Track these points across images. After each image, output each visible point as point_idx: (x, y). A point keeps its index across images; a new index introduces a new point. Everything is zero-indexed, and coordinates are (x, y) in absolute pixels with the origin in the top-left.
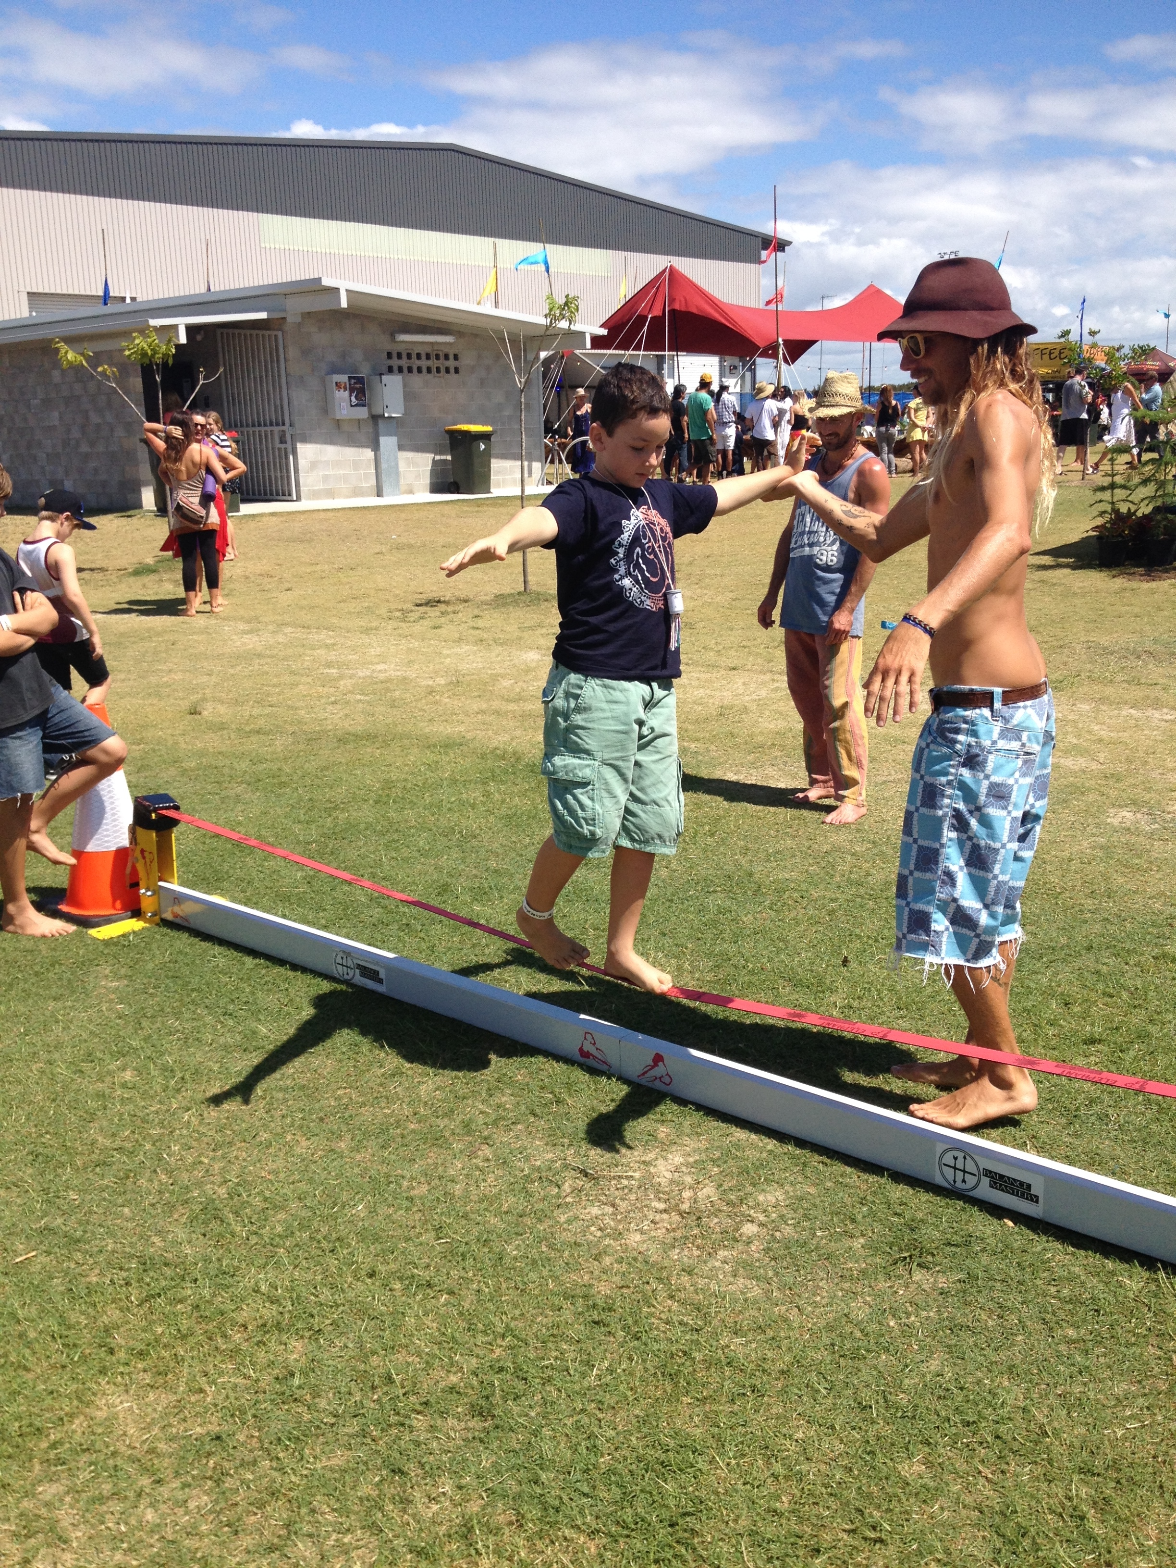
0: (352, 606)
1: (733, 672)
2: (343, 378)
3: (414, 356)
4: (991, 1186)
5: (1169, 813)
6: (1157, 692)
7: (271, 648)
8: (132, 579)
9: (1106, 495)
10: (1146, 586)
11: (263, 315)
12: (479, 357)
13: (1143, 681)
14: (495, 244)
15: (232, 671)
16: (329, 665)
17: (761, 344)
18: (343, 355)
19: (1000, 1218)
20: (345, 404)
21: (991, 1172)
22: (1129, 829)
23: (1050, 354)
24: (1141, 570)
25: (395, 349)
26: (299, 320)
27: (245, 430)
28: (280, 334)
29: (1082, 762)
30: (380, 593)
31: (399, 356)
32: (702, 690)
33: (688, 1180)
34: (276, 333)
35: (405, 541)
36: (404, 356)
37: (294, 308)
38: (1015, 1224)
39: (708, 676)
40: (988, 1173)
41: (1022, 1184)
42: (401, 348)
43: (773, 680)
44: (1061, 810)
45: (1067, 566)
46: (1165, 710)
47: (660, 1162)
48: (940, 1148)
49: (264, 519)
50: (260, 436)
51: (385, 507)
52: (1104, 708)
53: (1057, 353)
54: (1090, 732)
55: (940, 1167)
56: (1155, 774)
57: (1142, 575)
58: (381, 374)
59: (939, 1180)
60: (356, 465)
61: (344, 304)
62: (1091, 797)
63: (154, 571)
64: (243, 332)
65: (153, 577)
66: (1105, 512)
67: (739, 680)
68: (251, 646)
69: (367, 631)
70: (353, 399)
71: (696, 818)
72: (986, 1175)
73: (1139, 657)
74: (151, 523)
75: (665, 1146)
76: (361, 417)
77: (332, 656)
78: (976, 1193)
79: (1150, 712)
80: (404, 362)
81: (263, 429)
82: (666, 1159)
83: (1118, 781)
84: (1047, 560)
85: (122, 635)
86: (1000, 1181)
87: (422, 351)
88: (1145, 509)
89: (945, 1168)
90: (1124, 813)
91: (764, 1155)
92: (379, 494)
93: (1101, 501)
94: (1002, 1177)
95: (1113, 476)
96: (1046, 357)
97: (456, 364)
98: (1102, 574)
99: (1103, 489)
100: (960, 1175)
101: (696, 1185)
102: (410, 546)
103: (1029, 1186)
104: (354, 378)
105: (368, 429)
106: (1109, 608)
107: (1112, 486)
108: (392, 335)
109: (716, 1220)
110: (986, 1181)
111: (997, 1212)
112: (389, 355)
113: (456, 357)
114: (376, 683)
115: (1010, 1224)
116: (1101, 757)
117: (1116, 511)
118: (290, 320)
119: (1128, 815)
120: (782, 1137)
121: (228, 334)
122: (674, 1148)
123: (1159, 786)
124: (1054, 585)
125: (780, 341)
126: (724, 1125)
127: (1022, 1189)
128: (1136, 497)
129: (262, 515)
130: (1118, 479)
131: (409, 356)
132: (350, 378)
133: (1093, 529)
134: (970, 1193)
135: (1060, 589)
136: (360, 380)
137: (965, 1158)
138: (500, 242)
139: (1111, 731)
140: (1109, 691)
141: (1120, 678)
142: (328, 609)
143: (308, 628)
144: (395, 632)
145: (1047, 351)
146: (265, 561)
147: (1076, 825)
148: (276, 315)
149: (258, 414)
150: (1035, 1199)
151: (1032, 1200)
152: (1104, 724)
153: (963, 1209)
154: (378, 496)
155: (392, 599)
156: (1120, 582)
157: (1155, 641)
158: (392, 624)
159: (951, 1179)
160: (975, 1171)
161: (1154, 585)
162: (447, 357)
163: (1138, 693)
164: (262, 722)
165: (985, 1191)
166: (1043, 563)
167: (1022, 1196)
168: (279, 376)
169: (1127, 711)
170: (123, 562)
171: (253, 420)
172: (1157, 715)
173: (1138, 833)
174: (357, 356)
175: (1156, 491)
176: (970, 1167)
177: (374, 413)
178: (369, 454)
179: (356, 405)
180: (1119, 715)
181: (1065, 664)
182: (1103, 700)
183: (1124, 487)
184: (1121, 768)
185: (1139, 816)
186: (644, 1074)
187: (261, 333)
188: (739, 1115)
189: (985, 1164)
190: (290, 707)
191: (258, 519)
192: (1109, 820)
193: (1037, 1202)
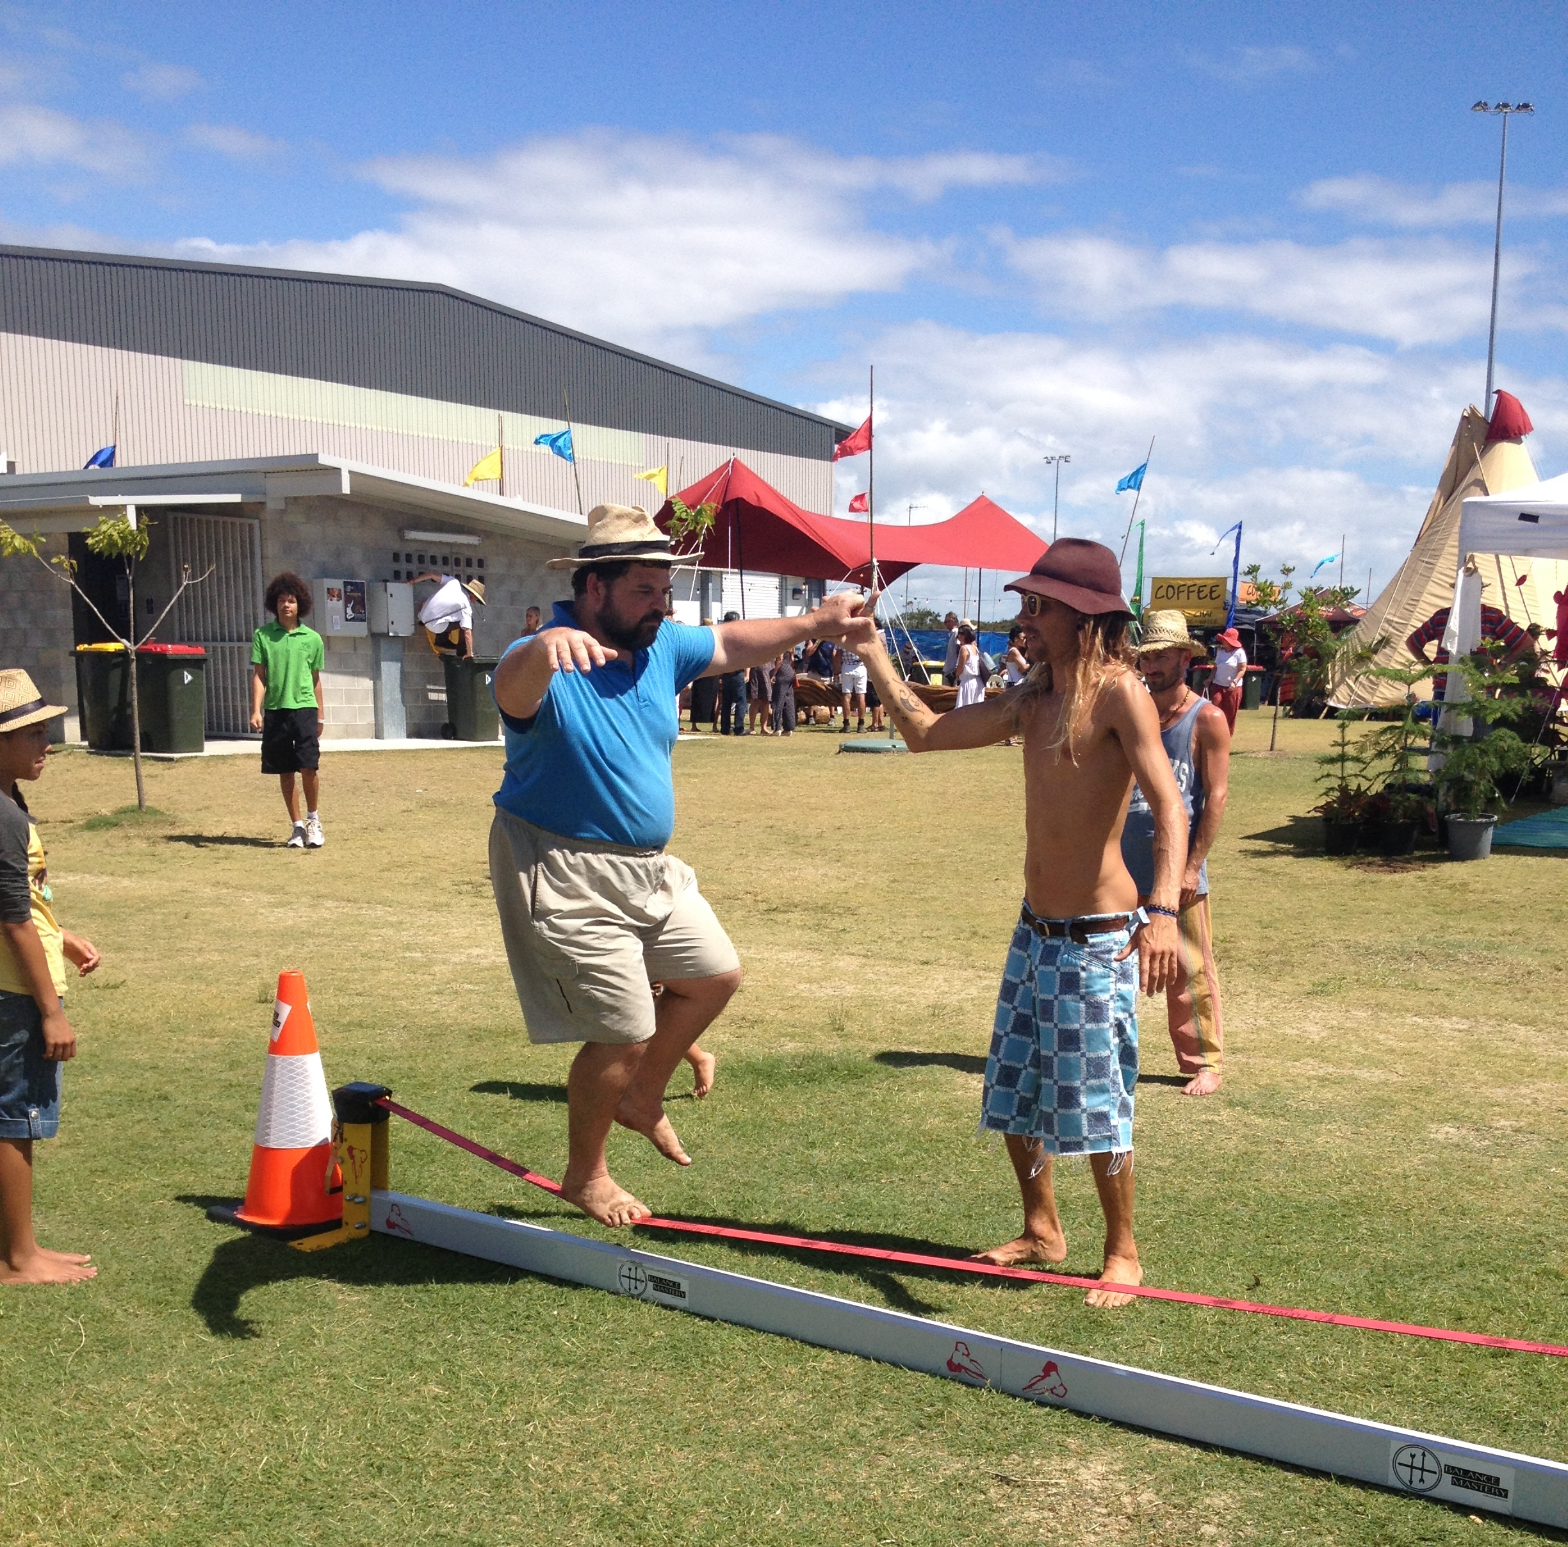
0: (401, 876)
1: (925, 967)
2: (338, 584)
3: (427, 560)
4: (1453, 1483)
5: (1497, 1129)
6: (1440, 998)
7: (317, 924)
8: (87, 835)
9: (1336, 769)
10: (1387, 878)
11: (236, 498)
12: (510, 565)
13: (1421, 985)
14: (500, 419)
15: (282, 952)
16: (408, 947)
17: (851, 564)
18: (338, 554)
19: (1467, 1515)
20: (338, 618)
21: (1453, 1468)
22: (1458, 1145)
23: (1199, 592)
24: (1377, 859)
25: (404, 550)
26: (282, 506)
27: (211, 644)
28: (256, 522)
29: (1378, 1075)
30: (431, 861)
31: (409, 558)
32: (896, 987)
33: (1122, 1486)
34: (250, 521)
35: (435, 796)
36: (415, 559)
37: (276, 492)
38: (1483, 1520)
39: (897, 970)
40: (1450, 1469)
41: (1489, 1478)
42: (411, 549)
43: (979, 977)
44: (1374, 1125)
45: (1287, 853)
46: (1454, 1018)
47: (1082, 1470)
48: (1395, 1446)
49: (238, 762)
50: (223, 653)
51: (393, 751)
52: (1384, 1015)
53: (1207, 591)
54: (1377, 1042)
55: (1394, 1468)
56: (1467, 1088)
57: (1380, 866)
58: (386, 581)
59: (1393, 1481)
60: (350, 696)
61: (346, 489)
62: (1404, 1111)
63: (116, 825)
64: (204, 518)
65: (114, 832)
66: (1332, 789)
67: (938, 977)
68: (290, 922)
69: (436, 907)
70: (349, 611)
71: (957, 1128)
72: (1448, 1472)
73: (1409, 959)
74: (84, 762)
75: (1083, 1457)
76: (356, 635)
77: (405, 937)
78: (1435, 1493)
79: (1438, 1021)
80: (414, 567)
81: (227, 645)
82: (1089, 1468)
83: (1428, 1094)
84: (1264, 845)
85: (109, 904)
86: (1463, 1477)
87: (439, 553)
88: (1378, 787)
89: (1399, 1468)
90: (1447, 1129)
91: (1193, 1463)
92: (378, 735)
93: (1328, 775)
94: (1466, 1472)
95: (1343, 745)
96: (1194, 596)
97: (480, 571)
98: (1332, 864)
99: (1332, 761)
100: (1417, 1474)
101: (1133, 1492)
102: (443, 804)
103: (1497, 1480)
104: (351, 584)
105: (366, 650)
106: (1351, 903)
107: (1342, 758)
108: (400, 531)
109: (1169, 1522)
110: (1447, 1478)
111: (1463, 1509)
112: (396, 557)
113: (481, 563)
114: (481, 970)
115: (1479, 1520)
116: (1400, 1068)
117: (1344, 789)
118: (271, 505)
119: (1452, 1130)
120: (1206, 1446)
121: (183, 520)
122: (1092, 1457)
123: (1477, 1101)
124: (1278, 874)
125: (875, 560)
126: (1135, 1436)
127: (1490, 1484)
128: (1370, 772)
129: (234, 757)
130: (1350, 750)
131: (421, 559)
132: (346, 584)
133: (1315, 809)
134: (1428, 1493)
135: (1286, 880)
136: (358, 587)
137: (1424, 1455)
138: (508, 416)
139: (1401, 1041)
140: (1384, 996)
141: (1392, 981)
142: (371, 879)
143: (355, 901)
144: (474, 910)
145: (1196, 589)
146: (258, 817)
147: (1397, 1140)
148: (253, 499)
149: (222, 627)
150: (1504, 1493)
151: (1500, 1495)
152: (1389, 1032)
153: (1426, 1508)
154: (377, 737)
155: (450, 869)
156: (1355, 874)
157: (1421, 940)
158: (466, 901)
159: (1407, 1480)
160: (1435, 1468)
161: (1397, 877)
162: (469, 563)
163: (1422, 999)
164: (357, 1012)
165: (1447, 1489)
166: (1257, 848)
167: (1489, 1492)
168: (253, 577)
169: (1410, 1020)
170: (65, 812)
171: (214, 633)
172: (1446, 1024)
173: (1467, 1148)
174: (356, 556)
175: (1395, 765)
176: (1430, 1464)
177: (375, 629)
178: (367, 683)
179: (353, 619)
180: (1403, 1025)
181: (1324, 965)
182: (1381, 1006)
183: (1357, 760)
184: (1427, 1081)
185: (1464, 1131)
186: (1030, 1386)
187: (229, 520)
188: (1150, 1426)
189: (1446, 1460)
190: (385, 997)
191: (230, 761)
192: (1432, 1136)
193: (1506, 1496)
